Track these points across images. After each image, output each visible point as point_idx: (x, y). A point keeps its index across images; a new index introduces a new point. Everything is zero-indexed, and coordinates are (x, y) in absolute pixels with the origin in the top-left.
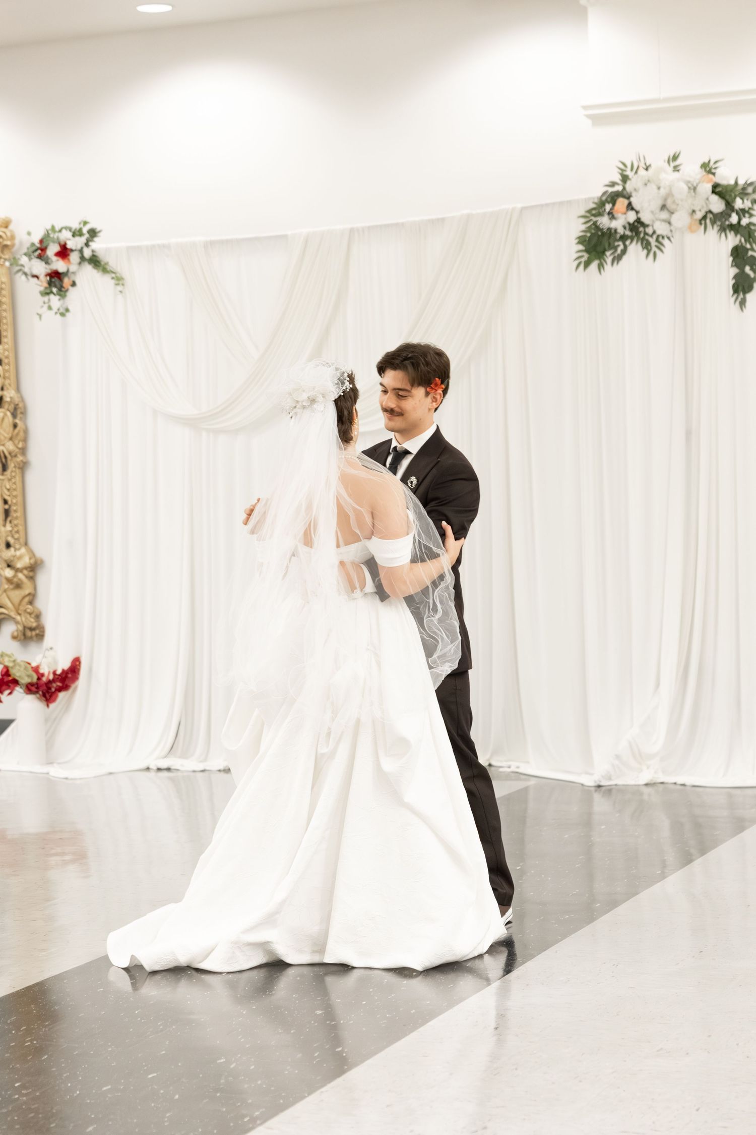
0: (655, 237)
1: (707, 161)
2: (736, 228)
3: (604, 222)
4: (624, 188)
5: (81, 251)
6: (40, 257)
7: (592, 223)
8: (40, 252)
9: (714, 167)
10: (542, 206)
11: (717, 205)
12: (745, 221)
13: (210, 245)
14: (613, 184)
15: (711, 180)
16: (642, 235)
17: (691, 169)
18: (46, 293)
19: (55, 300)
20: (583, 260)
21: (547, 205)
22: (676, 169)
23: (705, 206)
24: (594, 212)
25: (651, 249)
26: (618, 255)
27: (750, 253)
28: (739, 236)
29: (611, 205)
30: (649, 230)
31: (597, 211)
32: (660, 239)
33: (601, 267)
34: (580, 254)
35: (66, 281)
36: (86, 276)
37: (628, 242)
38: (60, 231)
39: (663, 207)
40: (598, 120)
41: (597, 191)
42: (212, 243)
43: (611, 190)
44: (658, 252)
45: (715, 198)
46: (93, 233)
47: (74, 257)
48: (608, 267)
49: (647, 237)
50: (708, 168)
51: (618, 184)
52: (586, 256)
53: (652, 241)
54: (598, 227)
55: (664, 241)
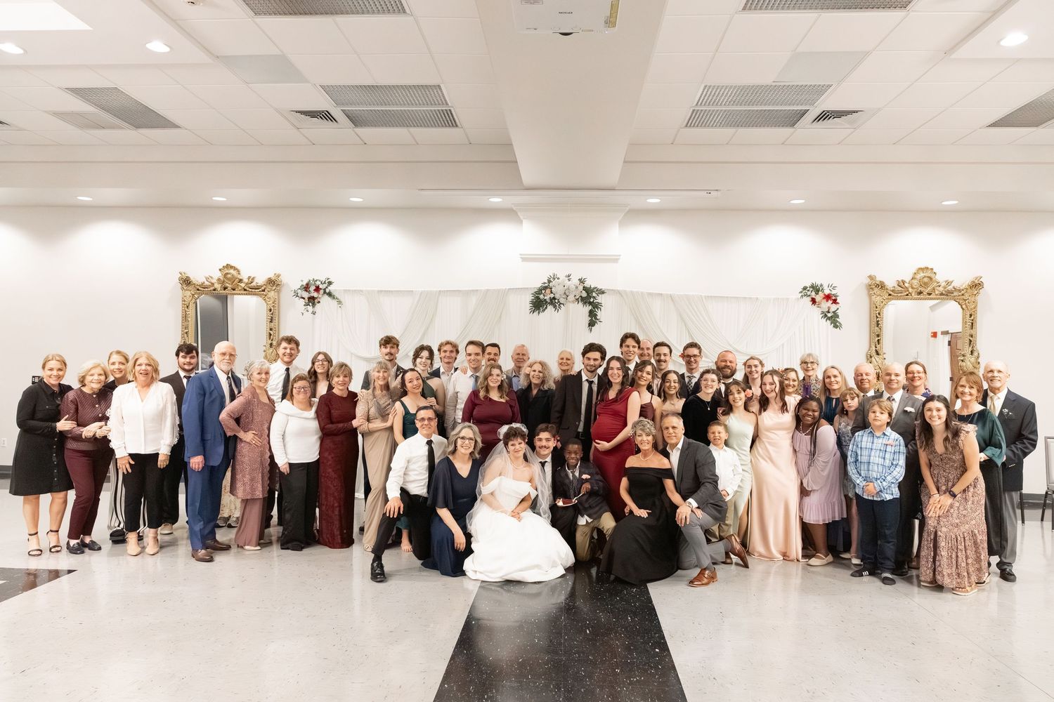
0: (559, 304)
1: (581, 278)
2: (590, 303)
3: (541, 297)
4: (549, 285)
5: (325, 290)
6: (306, 291)
7: (536, 296)
8: (306, 288)
9: (585, 280)
10: (516, 289)
11: (584, 294)
12: (595, 300)
13: (378, 291)
14: (545, 283)
15: (582, 285)
16: (554, 303)
17: (575, 281)
18: (307, 305)
19: (310, 308)
20: (532, 310)
21: (518, 289)
22: (569, 280)
23: (580, 294)
24: (537, 293)
25: (557, 308)
26: (545, 309)
27: (595, 313)
28: (591, 306)
29: (544, 290)
30: (557, 301)
31: (539, 292)
33: (539, 313)
34: (531, 308)
35: (316, 301)
36: (325, 300)
37: (548, 305)
38: (316, 281)
39: (564, 293)
40: (525, 259)
41: (539, 285)
42: (381, 291)
43: (544, 285)
44: (559, 310)
45: (583, 292)
46: (330, 283)
47: (322, 292)
49: (556, 304)
50: (582, 281)
51: (547, 283)
52: (533, 308)
54: (538, 298)
55: (562, 306)
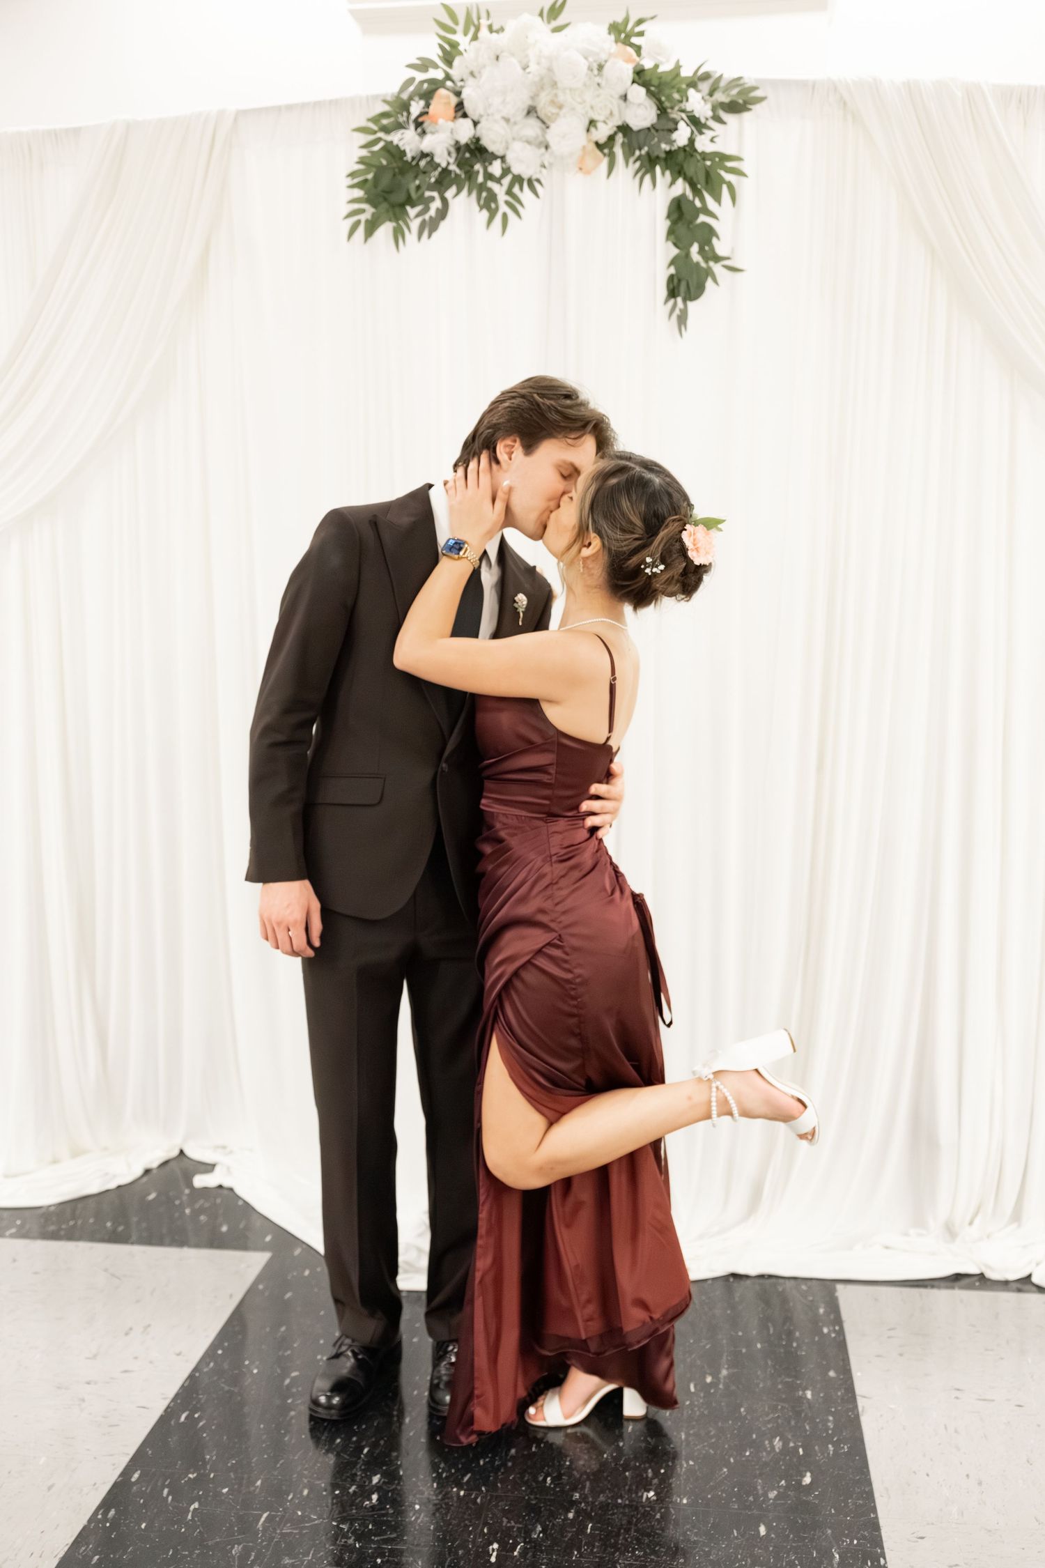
0: (506, 181)
1: (619, 19)
2: (677, 163)
3: (408, 140)
4: (448, 77)
7: (381, 144)
9: (637, 29)
10: (279, 109)
11: (642, 114)
12: (703, 144)
14: (424, 65)
15: (628, 60)
16: (480, 179)
17: (589, 36)
20: (363, 217)
21: (290, 108)
22: (556, 30)
23: (616, 112)
24: (385, 122)
25: (497, 209)
26: (431, 217)
27: (702, 218)
28: (680, 181)
29: (422, 103)
30: (494, 166)
31: (392, 120)
32: (516, 190)
33: (398, 235)
34: (356, 206)
37: (449, 194)
39: (531, 111)
43: (420, 76)
44: (511, 215)
45: (639, 93)
48: (411, 237)
49: (490, 184)
50: (622, 34)
51: (436, 66)
52: (369, 211)
53: (500, 190)
54: (394, 152)
55: (526, 195)
